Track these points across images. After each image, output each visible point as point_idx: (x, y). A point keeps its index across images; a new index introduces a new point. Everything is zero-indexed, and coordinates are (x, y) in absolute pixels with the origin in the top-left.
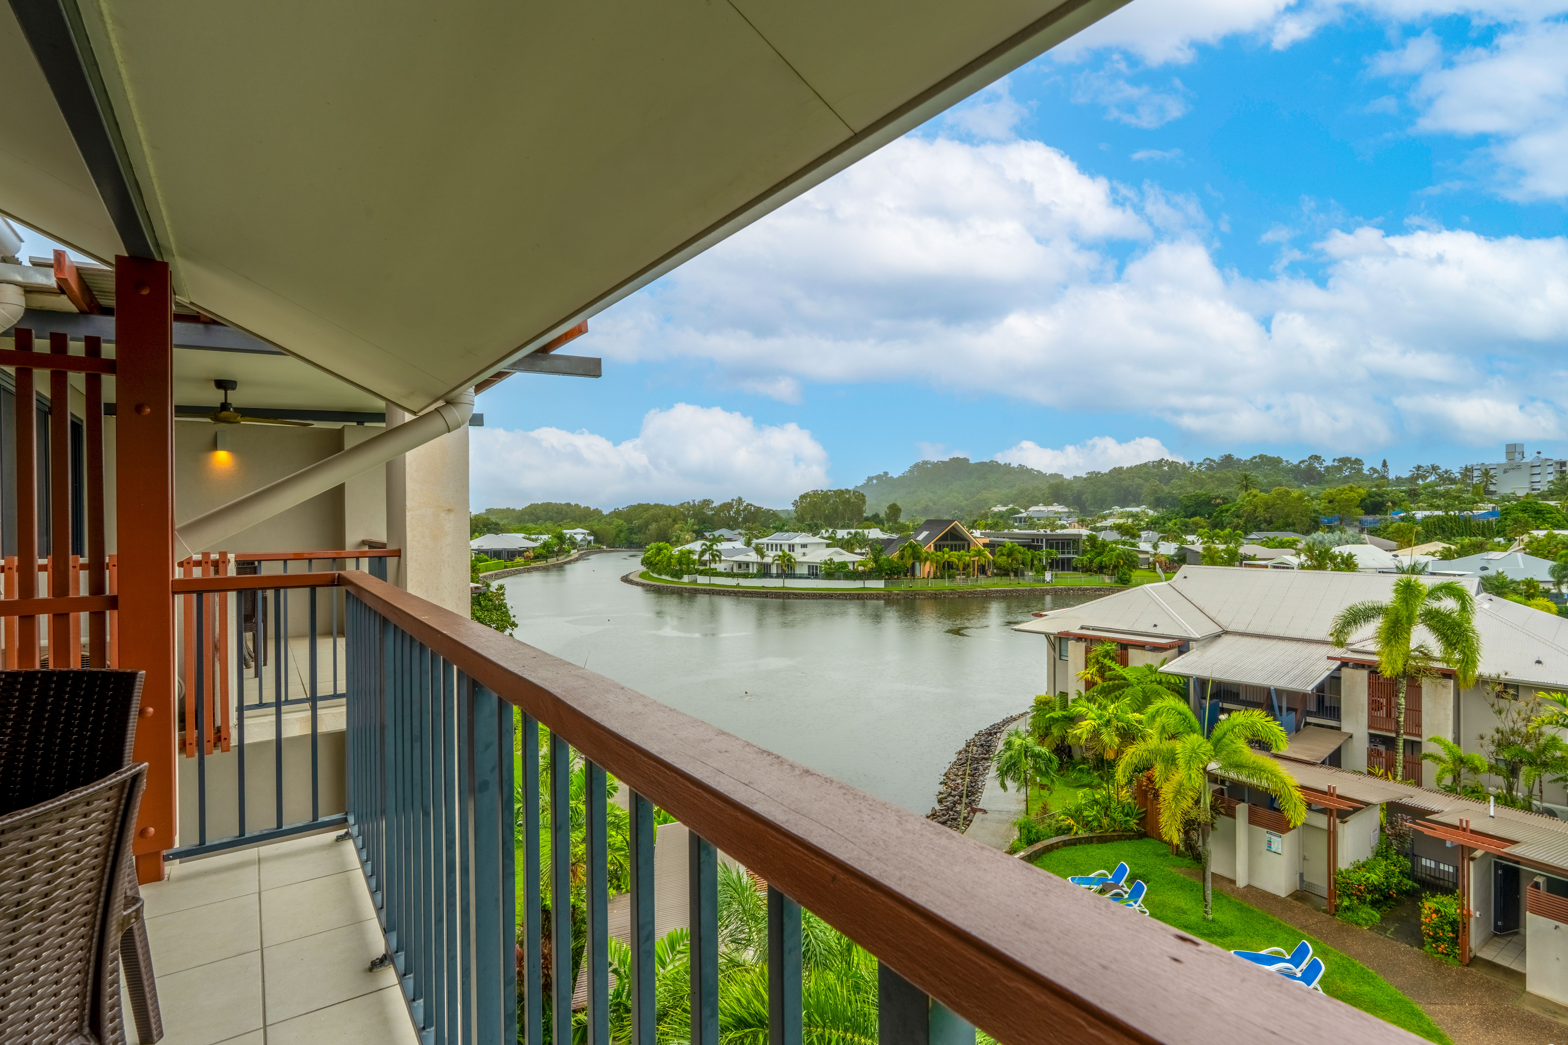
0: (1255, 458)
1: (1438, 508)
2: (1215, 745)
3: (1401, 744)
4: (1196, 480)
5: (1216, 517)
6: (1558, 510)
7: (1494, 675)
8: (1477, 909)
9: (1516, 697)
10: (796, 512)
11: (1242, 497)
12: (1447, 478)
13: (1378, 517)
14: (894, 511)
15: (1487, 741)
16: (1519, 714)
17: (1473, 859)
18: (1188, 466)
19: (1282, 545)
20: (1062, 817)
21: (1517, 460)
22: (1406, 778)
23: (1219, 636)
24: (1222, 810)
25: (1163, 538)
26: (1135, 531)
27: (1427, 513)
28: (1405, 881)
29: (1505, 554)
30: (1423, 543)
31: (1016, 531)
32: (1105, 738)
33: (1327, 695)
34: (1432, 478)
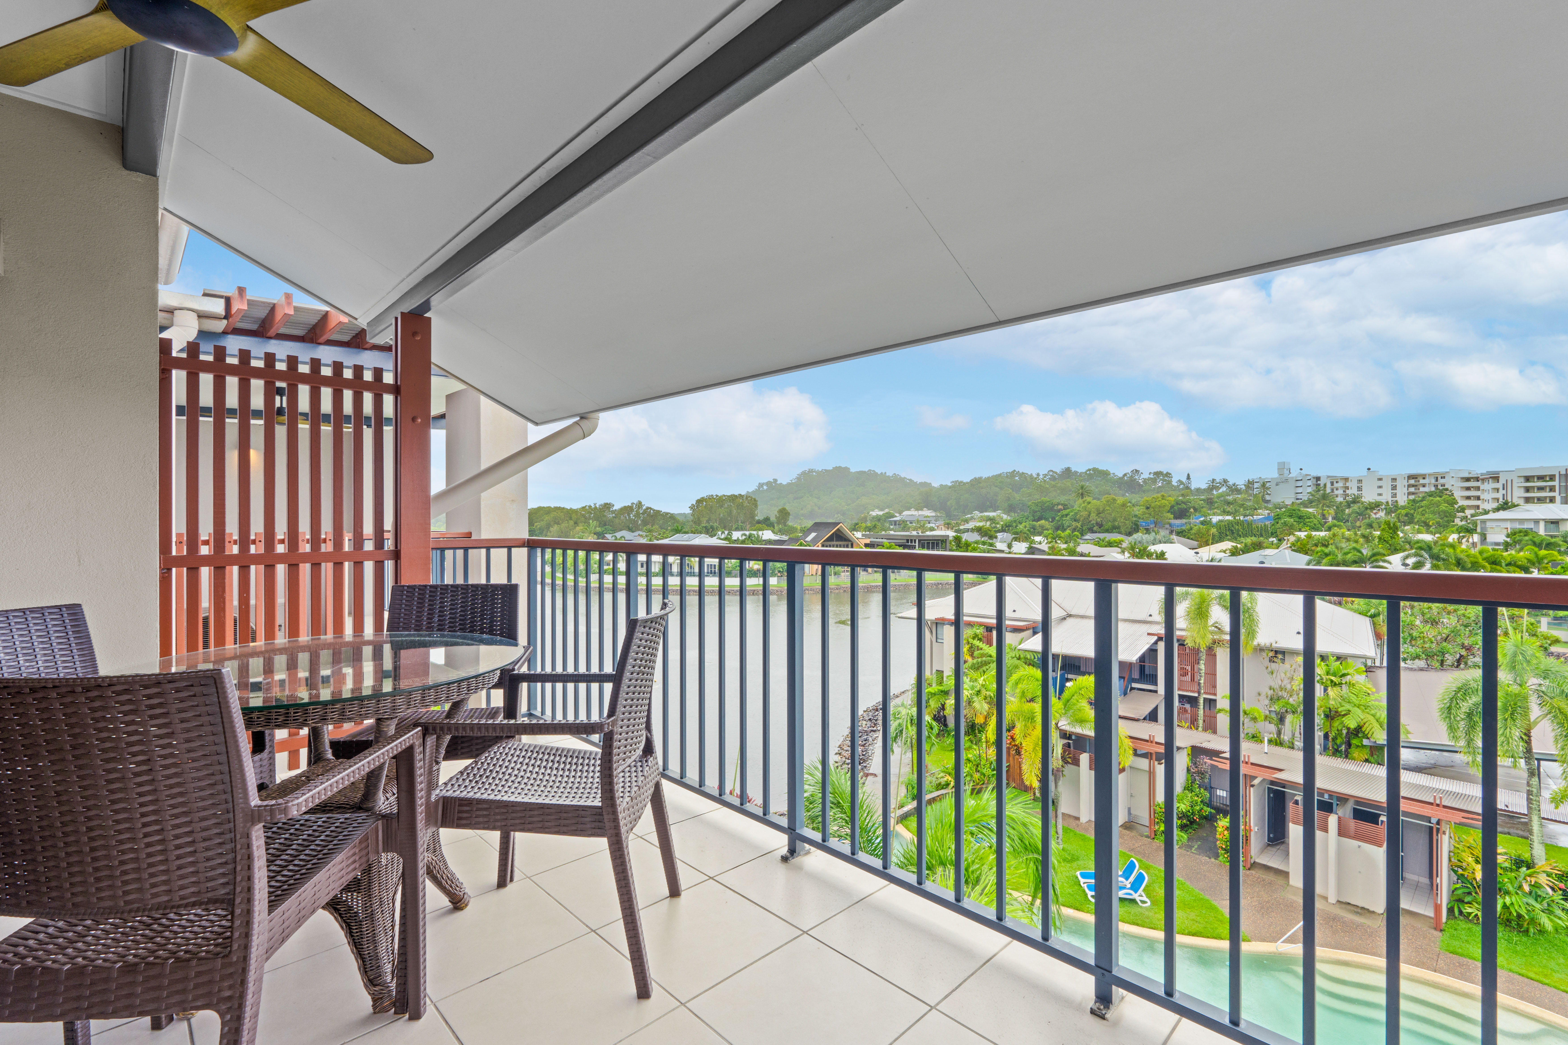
0: (1089, 470)
1: (1229, 513)
2: (1065, 706)
3: (1201, 701)
4: (1041, 489)
5: (1058, 521)
6: (1314, 516)
7: (1268, 644)
8: (1256, 825)
9: (1283, 661)
10: (693, 515)
11: (1078, 505)
12: (1234, 489)
13: (1184, 521)
14: (784, 514)
15: (1263, 697)
16: (1285, 673)
17: (1253, 786)
18: (1035, 476)
19: (1110, 544)
20: (942, 774)
21: (1286, 475)
22: (1205, 729)
23: (1065, 619)
24: (1069, 760)
25: (1015, 539)
26: (993, 533)
27: (1221, 518)
28: (1205, 808)
29: (1277, 551)
30: (1217, 542)
31: (892, 532)
32: (976, 705)
33: (1147, 664)
34: (1224, 489)
